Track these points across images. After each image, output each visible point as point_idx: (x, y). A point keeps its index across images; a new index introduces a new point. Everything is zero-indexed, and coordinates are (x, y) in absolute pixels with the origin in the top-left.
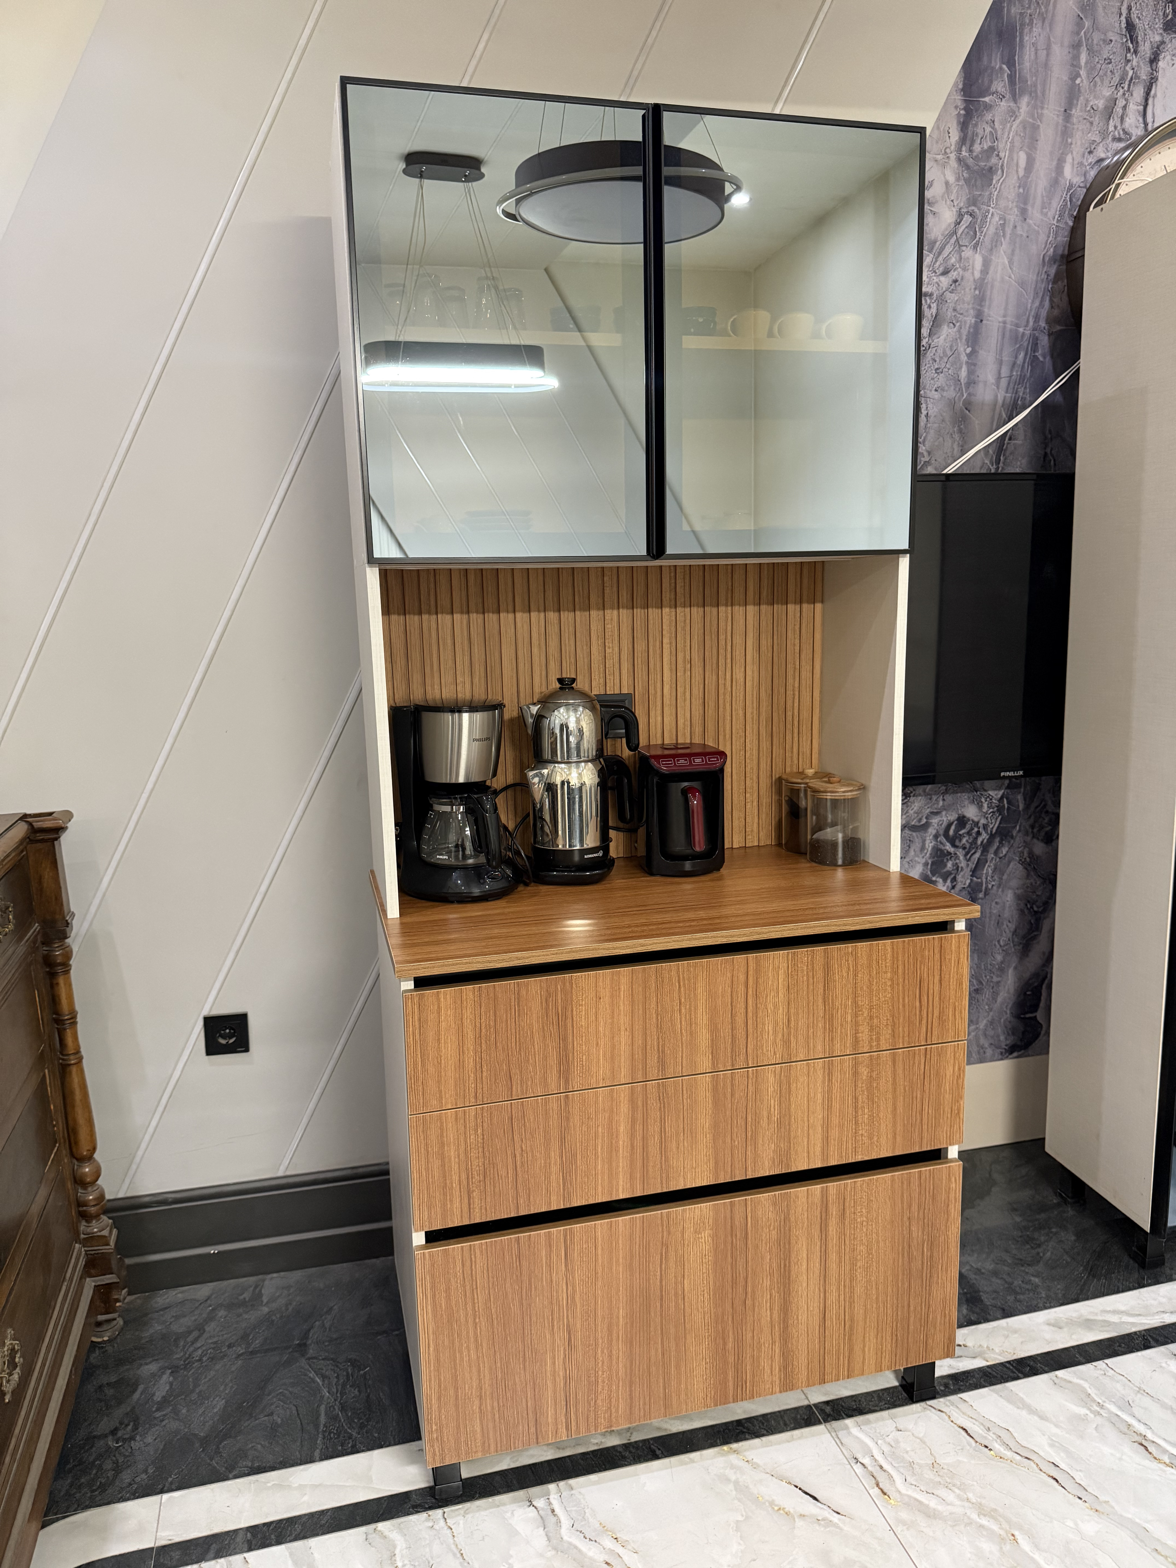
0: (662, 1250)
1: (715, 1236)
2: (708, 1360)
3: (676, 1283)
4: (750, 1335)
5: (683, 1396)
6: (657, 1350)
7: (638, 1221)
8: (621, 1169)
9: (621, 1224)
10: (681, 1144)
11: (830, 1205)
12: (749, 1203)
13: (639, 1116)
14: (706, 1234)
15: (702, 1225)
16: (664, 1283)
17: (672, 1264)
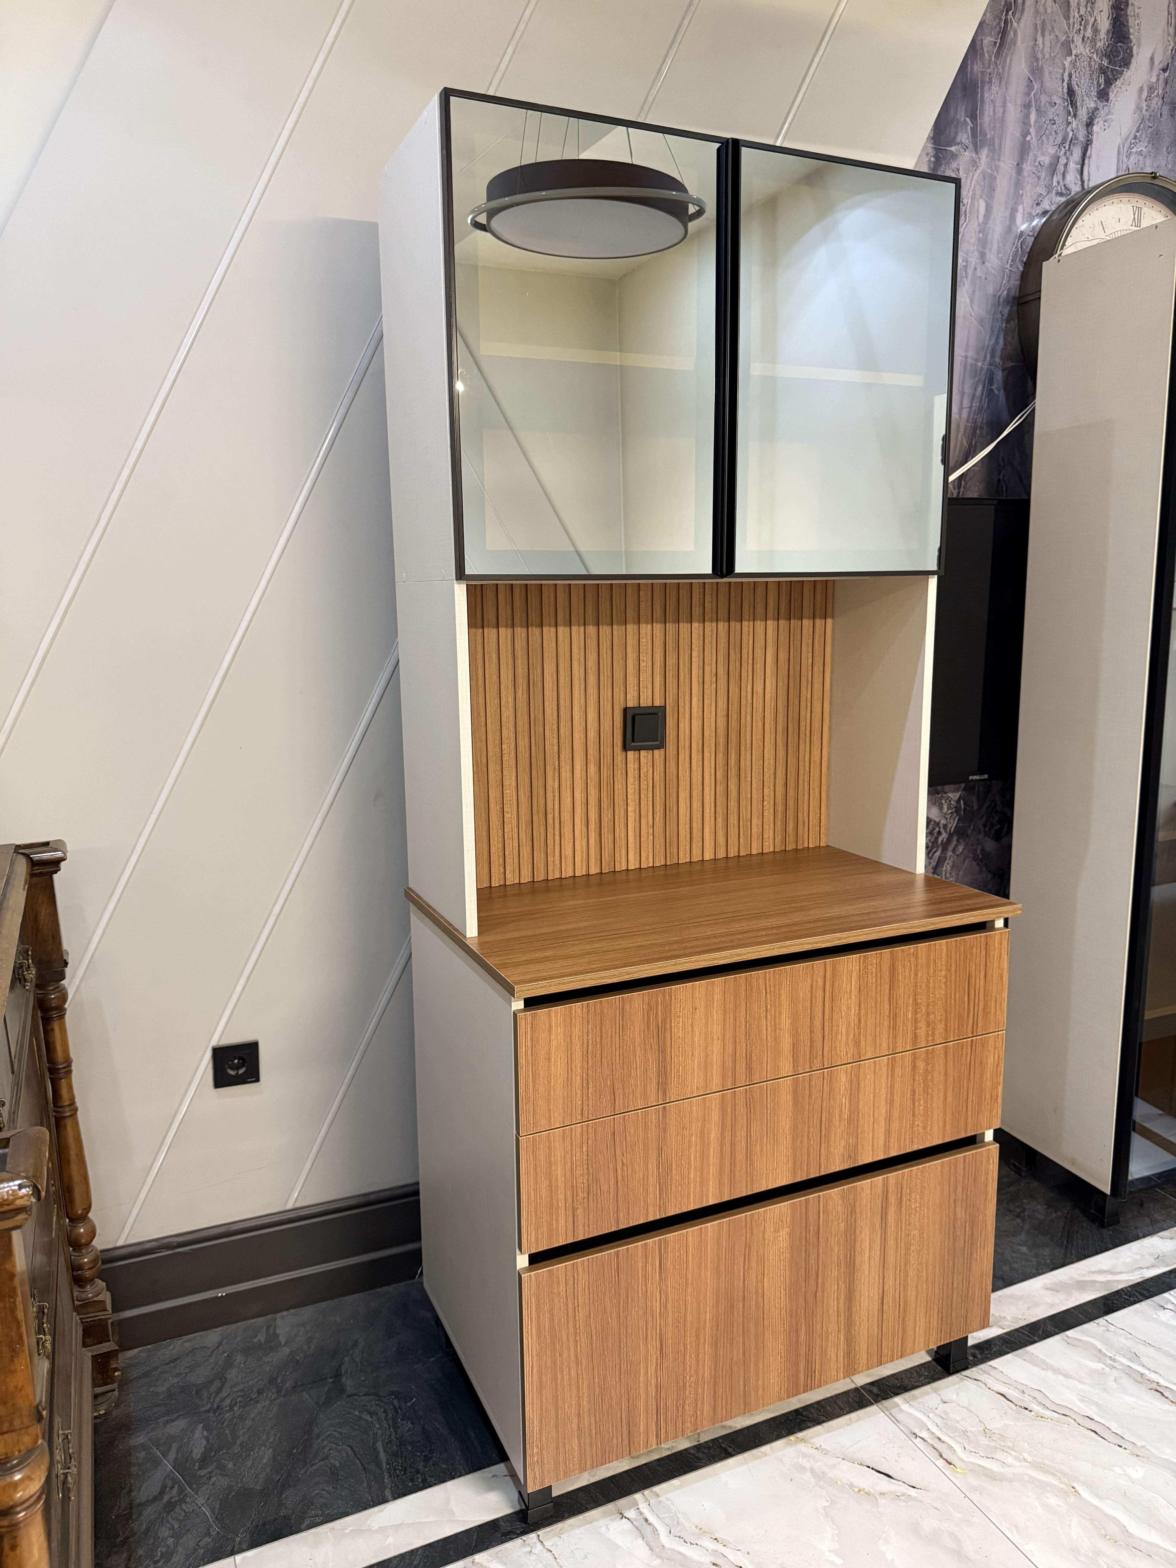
0: (745, 1250)
1: (791, 1235)
2: (783, 1354)
3: (757, 1283)
4: (819, 1327)
5: (760, 1392)
6: (739, 1349)
7: (725, 1225)
8: (711, 1176)
9: (710, 1229)
10: (765, 1148)
11: (890, 1195)
12: (821, 1199)
13: (729, 1123)
14: (784, 1233)
15: (780, 1223)
16: (746, 1283)
17: (754, 1264)
